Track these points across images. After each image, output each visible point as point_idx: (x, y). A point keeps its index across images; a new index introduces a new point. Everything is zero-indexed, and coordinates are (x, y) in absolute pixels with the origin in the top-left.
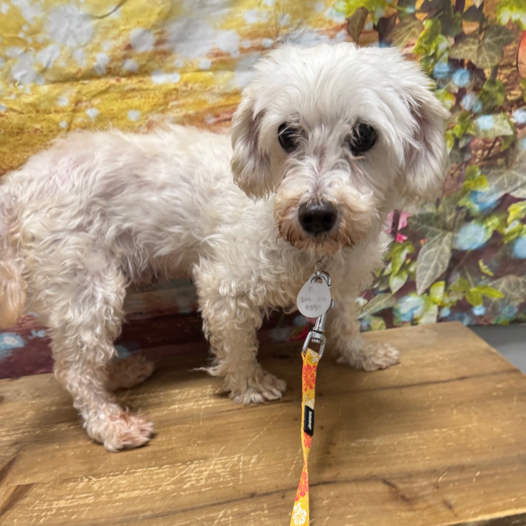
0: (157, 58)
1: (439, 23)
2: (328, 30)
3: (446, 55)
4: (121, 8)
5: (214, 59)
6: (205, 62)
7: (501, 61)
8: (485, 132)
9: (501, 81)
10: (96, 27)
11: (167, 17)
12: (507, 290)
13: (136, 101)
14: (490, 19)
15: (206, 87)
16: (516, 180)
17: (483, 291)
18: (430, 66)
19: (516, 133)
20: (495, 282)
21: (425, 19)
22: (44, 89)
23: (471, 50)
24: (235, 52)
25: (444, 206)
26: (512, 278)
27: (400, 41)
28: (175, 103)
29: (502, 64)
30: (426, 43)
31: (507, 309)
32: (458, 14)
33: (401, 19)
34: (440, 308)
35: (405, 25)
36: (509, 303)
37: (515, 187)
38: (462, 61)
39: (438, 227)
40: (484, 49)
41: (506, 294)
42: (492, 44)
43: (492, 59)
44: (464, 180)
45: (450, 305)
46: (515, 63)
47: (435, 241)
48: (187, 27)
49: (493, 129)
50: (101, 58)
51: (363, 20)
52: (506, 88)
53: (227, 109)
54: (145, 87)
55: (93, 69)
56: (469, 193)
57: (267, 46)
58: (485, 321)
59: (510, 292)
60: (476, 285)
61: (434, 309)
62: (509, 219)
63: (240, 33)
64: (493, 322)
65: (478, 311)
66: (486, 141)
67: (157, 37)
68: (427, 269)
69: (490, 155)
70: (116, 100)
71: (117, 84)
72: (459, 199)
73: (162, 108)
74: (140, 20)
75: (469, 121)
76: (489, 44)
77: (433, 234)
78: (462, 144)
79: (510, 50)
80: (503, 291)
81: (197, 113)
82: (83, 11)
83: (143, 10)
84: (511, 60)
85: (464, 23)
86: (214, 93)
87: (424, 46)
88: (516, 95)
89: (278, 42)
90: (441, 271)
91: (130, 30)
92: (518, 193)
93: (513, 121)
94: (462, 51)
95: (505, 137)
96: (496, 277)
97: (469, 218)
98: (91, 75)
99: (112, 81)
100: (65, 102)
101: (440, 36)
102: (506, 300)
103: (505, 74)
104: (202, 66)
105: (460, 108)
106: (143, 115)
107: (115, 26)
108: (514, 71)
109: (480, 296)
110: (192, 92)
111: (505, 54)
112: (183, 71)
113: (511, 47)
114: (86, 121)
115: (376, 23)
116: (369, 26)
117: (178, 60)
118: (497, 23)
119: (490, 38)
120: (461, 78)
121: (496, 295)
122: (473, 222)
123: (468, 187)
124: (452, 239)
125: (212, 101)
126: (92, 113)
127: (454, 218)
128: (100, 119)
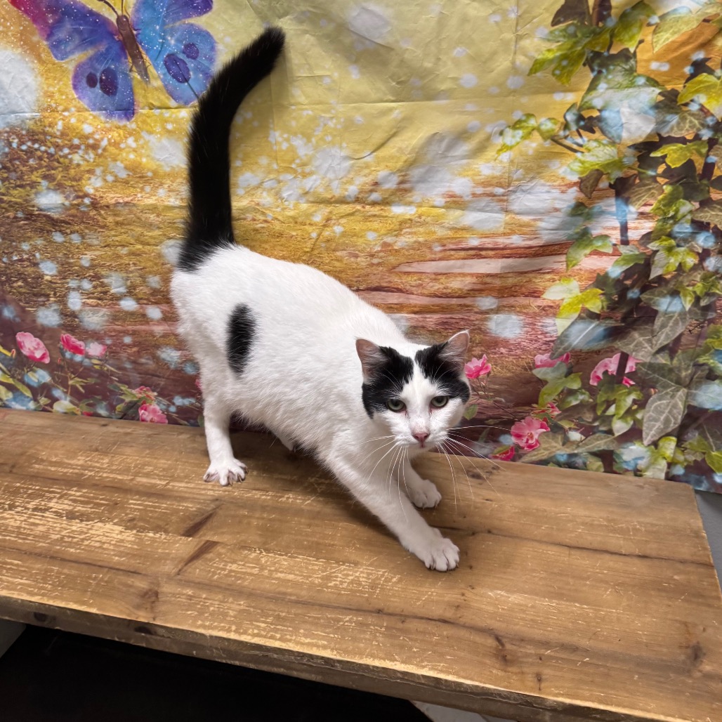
0: (399, 193)
1: (681, 188)
2: (560, 186)
3: (689, 217)
4: (375, 154)
5: (448, 200)
6: (440, 201)
10: (352, 166)
11: (411, 164)
13: (376, 225)
15: (437, 221)
18: (668, 226)
21: (666, 184)
22: (304, 206)
23: (716, 215)
24: (467, 196)
25: (679, 360)
27: (639, 199)
28: (408, 230)
30: (665, 205)
32: (705, 182)
33: (640, 179)
34: (670, 465)
35: (645, 185)
38: (708, 224)
39: (672, 380)
44: (706, 338)
45: (685, 464)
47: (667, 393)
48: (428, 172)
50: (352, 190)
51: (597, 180)
53: (454, 241)
54: (384, 214)
55: (344, 197)
56: (712, 351)
57: (498, 194)
60: (718, 449)
61: (663, 464)
63: (474, 180)
65: (720, 478)
67: (401, 178)
68: (656, 420)
70: (359, 222)
71: (362, 209)
72: (698, 356)
73: (395, 233)
74: (388, 164)
75: (712, 281)
77: (665, 387)
78: (703, 303)
81: (426, 241)
82: (343, 153)
83: (392, 157)
85: (712, 190)
86: (443, 227)
87: (663, 208)
89: (509, 191)
90: (673, 426)
91: (379, 171)
94: (708, 215)
97: (711, 376)
98: (343, 201)
99: (359, 207)
100: (318, 218)
101: (682, 200)
104: (436, 203)
105: (703, 268)
106: (379, 236)
107: (367, 166)
110: (424, 224)
112: (420, 205)
114: (332, 234)
115: (612, 182)
116: (604, 184)
117: (416, 196)
120: (705, 240)
122: (717, 381)
123: (710, 345)
124: (687, 396)
125: (441, 233)
126: (338, 229)
127: (690, 374)
128: (344, 234)
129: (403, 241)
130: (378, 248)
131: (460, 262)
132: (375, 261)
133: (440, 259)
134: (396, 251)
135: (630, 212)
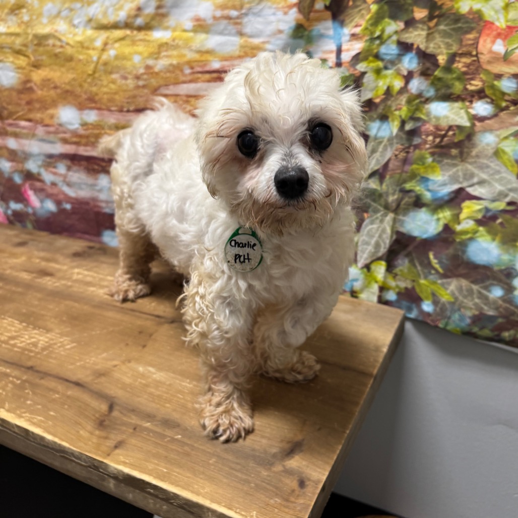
0: (158, 18)
1: (386, 7)
2: (283, 7)
3: (395, 38)
5: (196, 23)
6: (189, 25)
7: (459, 49)
8: (438, 118)
9: (459, 69)
12: (457, 293)
13: (140, 48)
14: (445, 7)
15: (187, 44)
16: (472, 175)
17: (433, 287)
18: (375, 46)
19: (473, 125)
20: (445, 281)
21: (373, 3)
22: (89, 32)
23: (419, 35)
24: (210, 19)
25: (387, 185)
26: (464, 283)
27: (351, 21)
28: (165, 53)
29: (460, 52)
30: (372, 25)
31: (456, 316)
32: (409, 1)
33: (354, 1)
34: (382, 289)
35: (357, 7)
36: (459, 310)
37: (471, 182)
38: (412, 45)
39: (380, 205)
40: (437, 35)
41: (456, 299)
42: (449, 31)
43: (448, 46)
44: (411, 164)
45: (397, 290)
46: (474, 53)
47: (377, 218)
49: (446, 117)
50: (122, 15)
51: (313, 1)
52: (465, 77)
54: (147, 38)
55: (117, 23)
56: (418, 178)
57: (234, 16)
58: (433, 321)
59: (461, 298)
60: (426, 278)
61: (375, 288)
62: (462, 216)
63: (214, 4)
64: (441, 325)
65: (427, 307)
66: (438, 128)
67: (158, 3)
68: (367, 244)
69: (443, 144)
70: (129, 46)
71: (131, 34)
72: (405, 182)
73: (156, 56)
75: (417, 105)
76: (444, 31)
77: (376, 211)
78: (408, 127)
79: (470, 39)
80: (453, 294)
81: (178, 64)
84: (470, 49)
85: (415, 9)
86: (192, 50)
87: (370, 28)
88: (477, 86)
89: (242, 14)
90: (383, 250)
92: (475, 190)
93: (473, 112)
94: (412, 35)
95: (459, 127)
96: (444, 276)
97: (418, 203)
98: (115, 26)
99: (128, 32)
100: (99, 44)
101: (387, 20)
102: (456, 305)
103: (465, 63)
104: (186, 27)
105: (407, 91)
106: (143, 59)
108: (474, 61)
109: (429, 291)
110: (176, 47)
111: (464, 43)
112: (174, 30)
113: (471, 36)
114: (108, 58)
115: (328, 4)
116: (319, 5)
117: (171, 21)
118: (453, 11)
119: (446, 25)
120: (410, 61)
121: (445, 297)
122: (424, 209)
123: (417, 172)
124: (395, 221)
125: (190, 56)
126: (112, 53)
127: (397, 200)
128: (117, 57)
129: (161, 64)
130: (142, 71)
131: (205, 85)
132: (141, 83)
133: (191, 81)
134: (157, 74)
135: (344, 35)
